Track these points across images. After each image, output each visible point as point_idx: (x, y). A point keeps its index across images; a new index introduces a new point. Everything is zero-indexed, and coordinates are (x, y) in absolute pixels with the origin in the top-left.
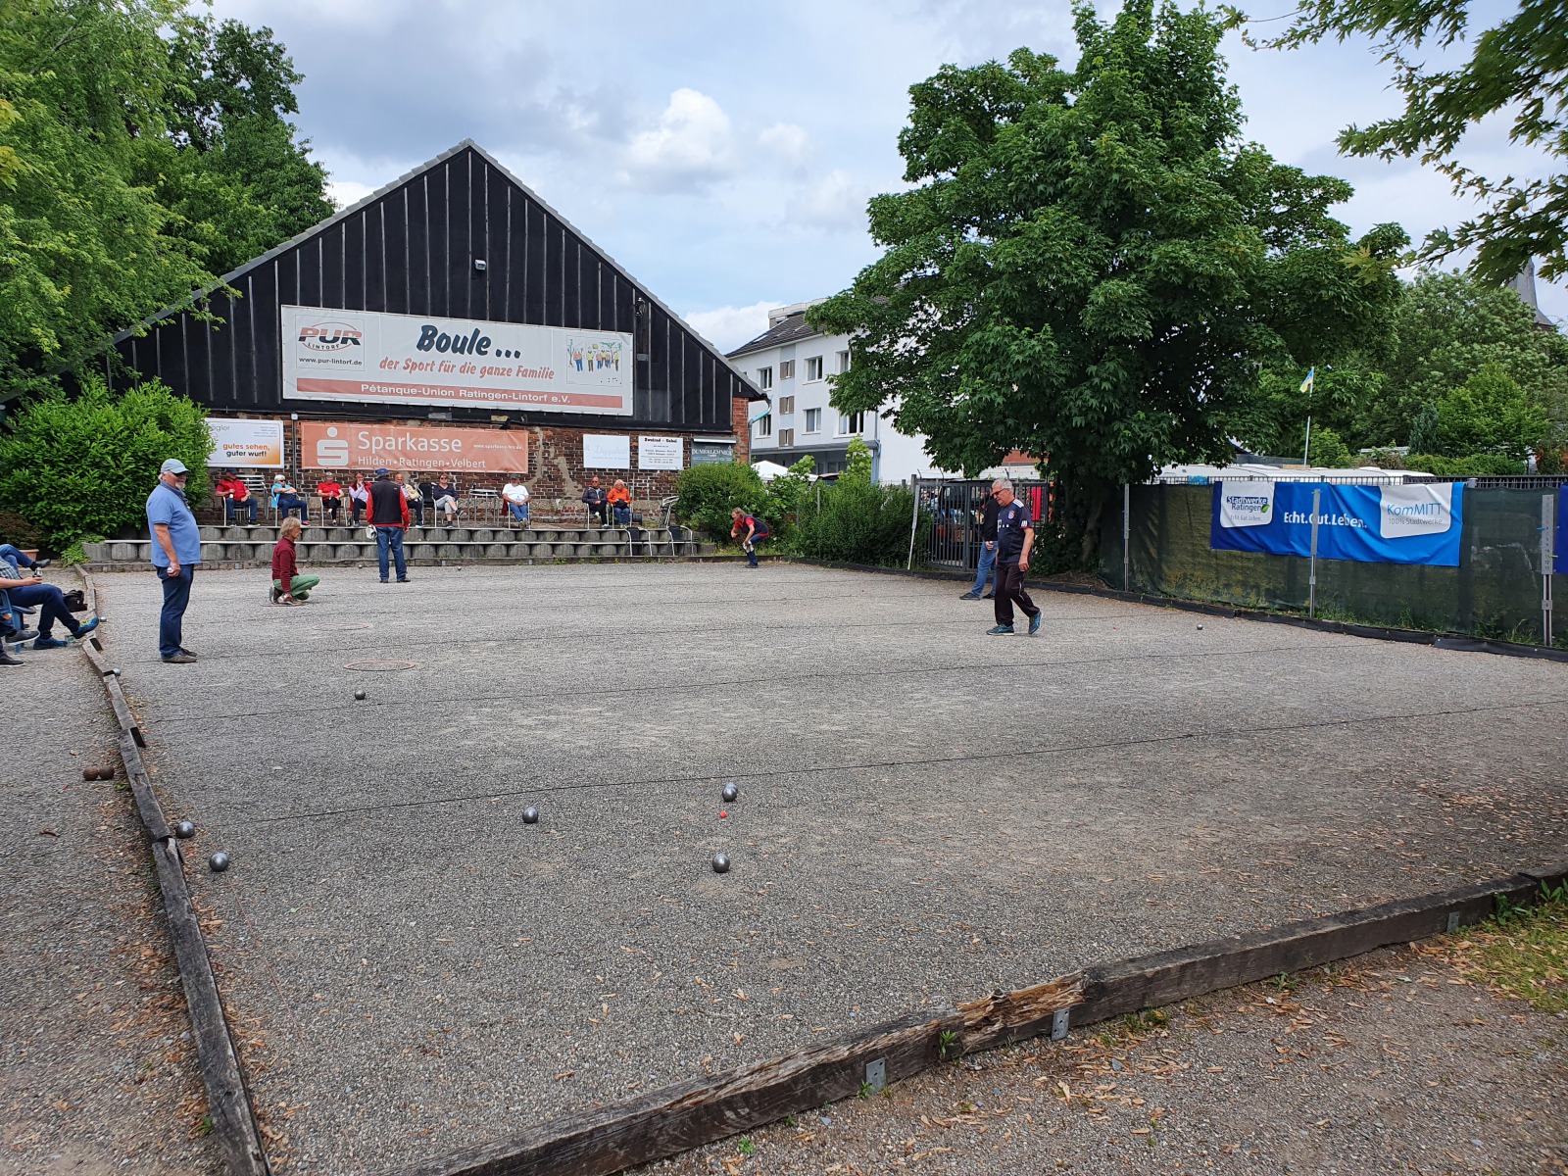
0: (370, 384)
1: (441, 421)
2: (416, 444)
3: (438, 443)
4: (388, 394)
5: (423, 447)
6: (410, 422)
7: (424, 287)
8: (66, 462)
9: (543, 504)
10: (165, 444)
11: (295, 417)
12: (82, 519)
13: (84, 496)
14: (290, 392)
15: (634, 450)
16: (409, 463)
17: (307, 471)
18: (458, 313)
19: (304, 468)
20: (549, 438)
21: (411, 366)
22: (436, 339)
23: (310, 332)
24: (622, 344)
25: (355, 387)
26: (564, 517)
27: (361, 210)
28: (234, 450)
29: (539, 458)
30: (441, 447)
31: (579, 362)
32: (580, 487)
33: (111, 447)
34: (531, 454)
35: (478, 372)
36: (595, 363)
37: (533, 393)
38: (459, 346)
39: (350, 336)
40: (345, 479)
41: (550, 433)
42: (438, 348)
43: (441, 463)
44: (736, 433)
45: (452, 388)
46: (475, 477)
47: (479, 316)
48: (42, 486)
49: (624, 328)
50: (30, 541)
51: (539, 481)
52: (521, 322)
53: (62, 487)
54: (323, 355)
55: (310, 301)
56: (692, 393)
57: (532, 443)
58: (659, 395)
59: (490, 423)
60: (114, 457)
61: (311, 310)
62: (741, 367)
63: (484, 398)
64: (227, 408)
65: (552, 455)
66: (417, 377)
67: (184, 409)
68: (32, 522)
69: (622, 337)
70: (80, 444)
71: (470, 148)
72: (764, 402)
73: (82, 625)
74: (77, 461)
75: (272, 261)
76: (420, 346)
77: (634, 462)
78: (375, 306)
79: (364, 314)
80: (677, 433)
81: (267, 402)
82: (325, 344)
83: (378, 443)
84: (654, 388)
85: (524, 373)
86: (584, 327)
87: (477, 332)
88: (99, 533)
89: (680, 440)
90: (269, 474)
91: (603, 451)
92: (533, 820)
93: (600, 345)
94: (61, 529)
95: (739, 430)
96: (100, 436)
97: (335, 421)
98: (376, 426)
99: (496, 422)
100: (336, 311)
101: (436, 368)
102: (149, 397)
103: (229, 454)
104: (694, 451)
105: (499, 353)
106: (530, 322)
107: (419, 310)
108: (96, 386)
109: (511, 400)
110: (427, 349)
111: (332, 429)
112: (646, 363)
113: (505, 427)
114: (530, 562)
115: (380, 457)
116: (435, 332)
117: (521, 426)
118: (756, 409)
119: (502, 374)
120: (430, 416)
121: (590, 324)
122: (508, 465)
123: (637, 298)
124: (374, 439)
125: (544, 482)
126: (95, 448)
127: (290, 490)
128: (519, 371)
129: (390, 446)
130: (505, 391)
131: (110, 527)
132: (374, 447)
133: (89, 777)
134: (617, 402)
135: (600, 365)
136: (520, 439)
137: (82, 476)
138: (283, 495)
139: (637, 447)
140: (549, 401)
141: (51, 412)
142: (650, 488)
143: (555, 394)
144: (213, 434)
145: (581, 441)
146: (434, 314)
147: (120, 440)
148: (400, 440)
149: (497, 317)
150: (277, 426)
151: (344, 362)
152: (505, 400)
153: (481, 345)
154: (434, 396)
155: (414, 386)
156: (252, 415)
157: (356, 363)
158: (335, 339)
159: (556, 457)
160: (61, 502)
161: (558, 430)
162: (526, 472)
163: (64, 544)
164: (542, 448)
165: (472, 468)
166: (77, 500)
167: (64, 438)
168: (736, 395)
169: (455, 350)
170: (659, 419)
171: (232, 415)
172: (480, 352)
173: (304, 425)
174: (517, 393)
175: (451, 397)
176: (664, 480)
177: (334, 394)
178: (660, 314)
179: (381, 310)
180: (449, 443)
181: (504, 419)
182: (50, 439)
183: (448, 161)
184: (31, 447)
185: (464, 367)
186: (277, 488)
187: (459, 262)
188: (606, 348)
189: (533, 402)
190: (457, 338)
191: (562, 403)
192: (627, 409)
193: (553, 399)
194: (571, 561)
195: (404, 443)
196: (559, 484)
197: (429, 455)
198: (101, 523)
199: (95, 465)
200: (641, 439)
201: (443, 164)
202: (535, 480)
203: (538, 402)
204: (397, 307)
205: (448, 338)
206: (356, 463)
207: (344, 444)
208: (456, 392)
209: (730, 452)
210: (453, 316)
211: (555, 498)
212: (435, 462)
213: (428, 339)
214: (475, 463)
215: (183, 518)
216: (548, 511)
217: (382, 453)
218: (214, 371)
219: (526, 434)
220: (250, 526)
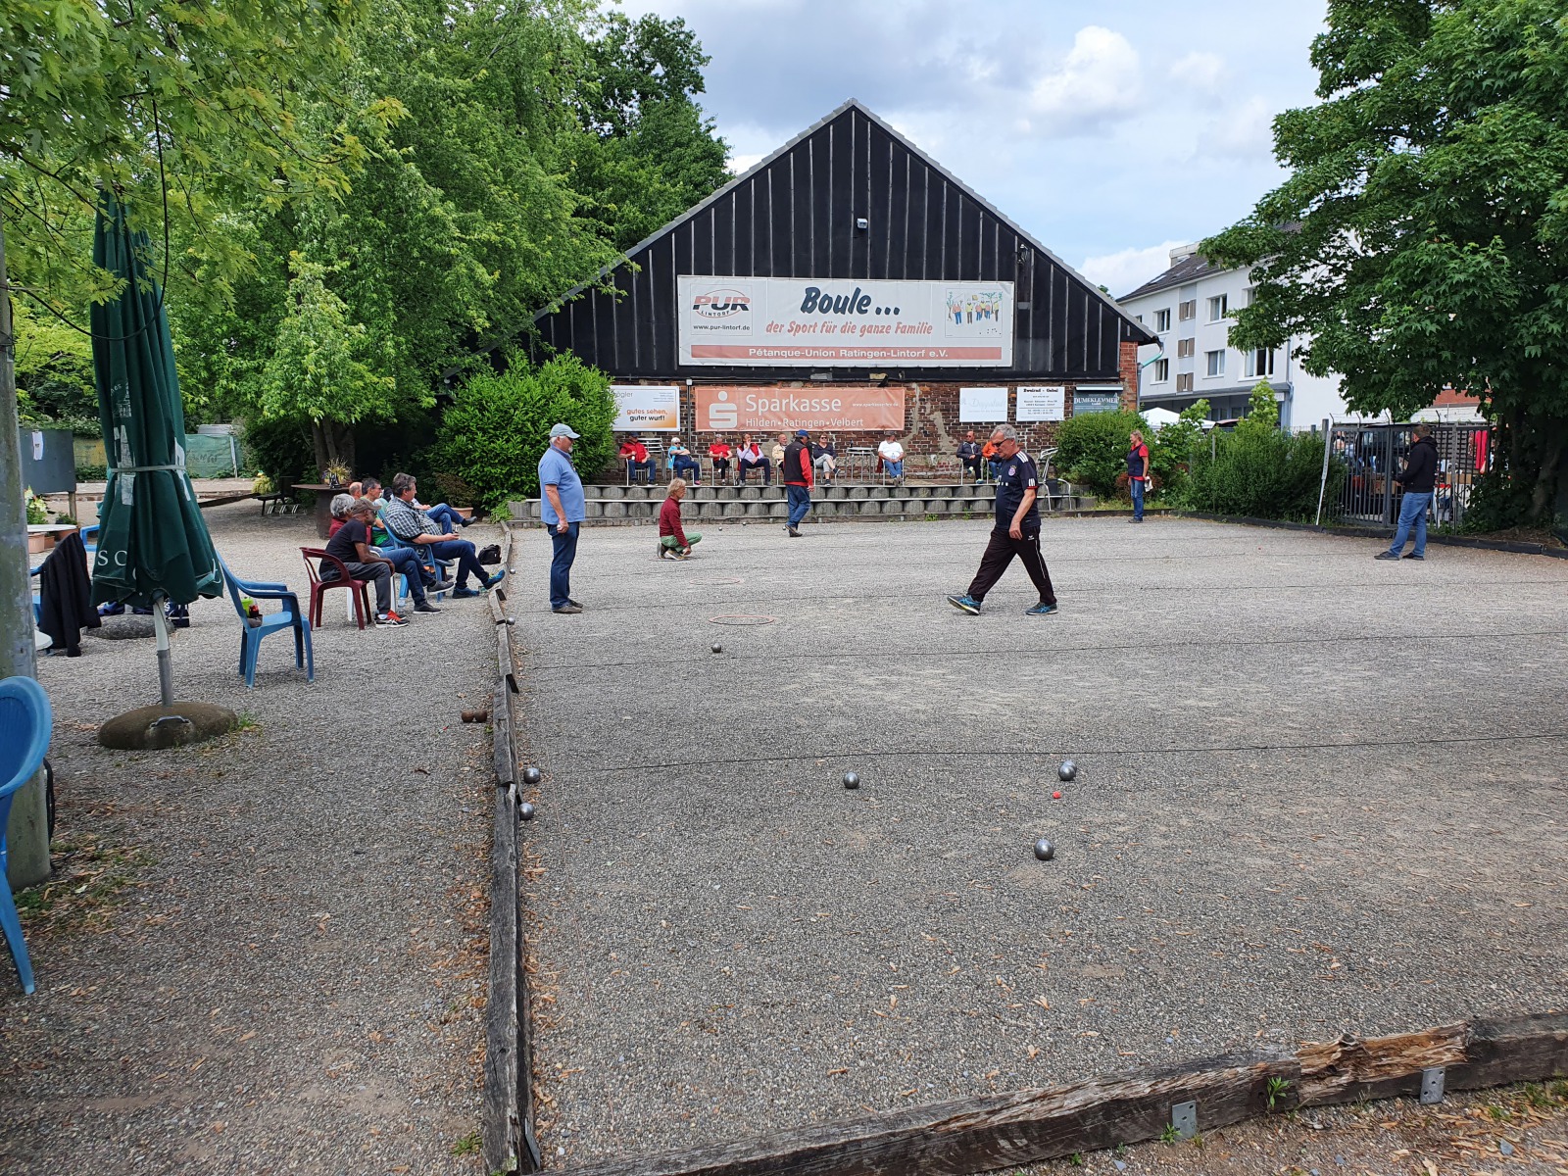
0: (757, 348)
1: (822, 382)
2: (798, 405)
3: (819, 403)
4: (773, 357)
5: (805, 407)
6: (794, 384)
7: (808, 250)
8: (495, 429)
9: (918, 460)
10: (576, 411)
11: (689, 382)
12: (508, 480)
13: (509, 459)
14: (685, 359)
15: (1012, 401)
16: (792, 424)
17: (700, 433)
18: (840, 273)
19: (697, 430)
20: (926, 393)
21: (795, 328)
22: (818, 301)
23: (703, 300)
24: (1002, 294)
25: (743, 351)
26: (939, 473)
27: (750, 179)
28: (636, 415)
29: (915, 415)
30: (822, 407)
31: (958, 315)
32: (955, 441)
33: (531, 414)
34: (907, 410)
35: (858, 331)
36: (974, 315)
37: (911, 349)
38: (840, 306)
39: (739, 302)
40: (734, 440)
41: (927, 389)
42: (822, 310)
43: (822, 422)
44: (1123, 380)
45: (833, 348)
46: (854, 436)
47: (860, 274)
48: (475, 451)
49: (1005, 277)
50: (466, 501)
51: (914, 438)
52: (901, 278)
53: (491, 451)
54: (715, 322)
55: (702, 270)
56: (1076, 340)
57: (909, 399)
58: (1041, 343)
59: (869, 381)
60: (534, 424)
61: (705, 278)
62: (1130, 312)
63: (864, 357)
64: (630, 376)
65: (928, 411)
66: (802, 340)
67: (592, 378)
68: (468, 483)
69: (1003, 286)
70: (506, 412)
71: (853, 108)
72: (1155, 345)
73: (491, 577)
74: (503, 428)
75: (669, 235)
76: (804, 308)
77: (1012, 414)
78: (762, 272)
79: (752, 280)
80: (1059, 382)
81: (662, 367)
82: (717, 311)
83: (764, 404)
84: (1036, 337)
85: (902, 329)
86: (964, 278)
87: (858, 291)
88: (522, 493)
89: (1062, 390)
90: (666, 436)
91: (980, 405)
92: (854, 786)
93: (980, 297)
94: (491, 489)
95: (1127, 376)
96: (522, 405)
97: (726, 385)
98: (763, 389)
99: (875, 381)
100: (726, 279)
101: (818, 329)
102: (563, 367)
103: (632, 419)
104: (1077, 400)
105: (878, 311)
106: (909, 278)
107: (803, 273)
108: (519, 359)
109: (889, 357)
110: (810, 311)
111: (723, 393)
112: (1028, 311)
113: (883, 384)
114: (902, 518)
115: (766, 419)
116: (818, 293)
117: (898, 383)
118: (1146, 353)
119: (881, 332)
120: (812, 377)
121: (970, 275)
122: (885, 423)
123: (1019, 245)
124: (760, 401)
125: (920, 438)
126: (518, 416)
127: (684, 452)
128: (898, 328)
129: (775, 407)
130: (883, 349)
131: (531, 487)
132: (760, 410)
133: (467, 719)
134: (996, 353)
135: (979, 316)
136: (897, 396)
137: (507, 441)
138: (678, 456)
139: (1015, 399)
140: (927, 357)
141: (483, 384)
142: (1028, 440)
143: (933, 349)
144: (618, 400)
145: (958, 395)
146: (817, 276)
147: (538, 408)
148: (784, 402)
149: (878, 275)
150: (674, 390)
151: (734, 328)
152: (883, 358)
153: (861, 303)
154: (816, 357)
155: (798, 348)
156: (652, 382)
157: (745, 328)
158: (726, 306)
159: (932, 413)
160: (491, 465)
161: (935, 385)
162: (902, 429)
163: (493, 503)
164: (918, 404)
165: (851, 426)
166: (503, 463)
167: (493, 407)
168: (1124, 339)
169: (836, 311)
170: (1039, 369)
171: (635, 382)
172: (860, 311)
173: (698, 389)
174: (896, 350)
175: (832, 357)
176: (1042, 432)
177: (724, 360)
178: (1043, 259)
179: (767, 275)
180: (830, 403)
181: (882, 376)
182: (482, 409)
183: (833, 122)
184: (466, 416)
185: (845, 326)
186: (673, 449)
187: (842, 221)
188: (986, 298)
189: (911, 358)
190: (839, 298)
191: (940, 358)
192: (1006, 360)
193: (931, 354)
194: (942, 517)
195: (788, 404)
196: (935, 440)
197: (811, 415)
198: (523, 483)
199: (518, 431)
200: (1020, 389)
201: (827, 126)
202: (911, 436)
203: (916, 358)
204: (783, 271)
205: (830, 299)
206: (744, 425)
207: (733, 407)
208: (836, 352)
209: (1116, 399)
210: (834, 276)
211: (930, 454)
212: (816, 422)
213: (812, 301)
214: (853, 422)
215: (570, 478)
216: (922, 467)
217: (768, 415)
218: (619, 342)
219: (903, 391)
220: (649, 486)
